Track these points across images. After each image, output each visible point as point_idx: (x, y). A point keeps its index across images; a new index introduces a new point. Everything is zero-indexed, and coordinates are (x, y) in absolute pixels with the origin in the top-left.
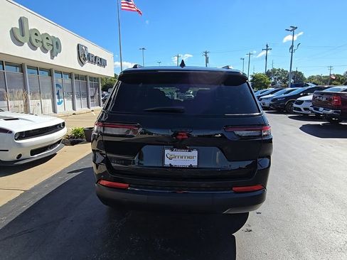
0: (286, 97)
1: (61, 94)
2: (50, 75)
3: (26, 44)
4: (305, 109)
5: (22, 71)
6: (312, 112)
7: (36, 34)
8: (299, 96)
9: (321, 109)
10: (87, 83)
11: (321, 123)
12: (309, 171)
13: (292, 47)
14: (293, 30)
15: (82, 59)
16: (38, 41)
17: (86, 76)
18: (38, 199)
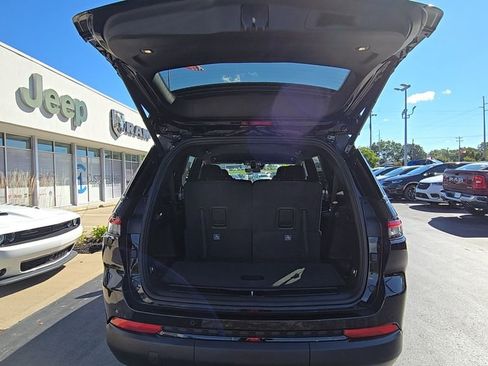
0: (404, 179)
1: (84, 179)
2: (71, 152)
3: (37, 110)
4: (433, 195)
5: (30, 146)
6: (445, 199)
7: (52, 97)
8: (421, 176)
9: (457, 195)
10: (122, 163)
11: (458, 215)
12: (457, 292)
13: (405, 111)
14: (405, 89)
15: (115, 129)
16: (53, 105)
17: (121, 154)
18: (19, 346)
